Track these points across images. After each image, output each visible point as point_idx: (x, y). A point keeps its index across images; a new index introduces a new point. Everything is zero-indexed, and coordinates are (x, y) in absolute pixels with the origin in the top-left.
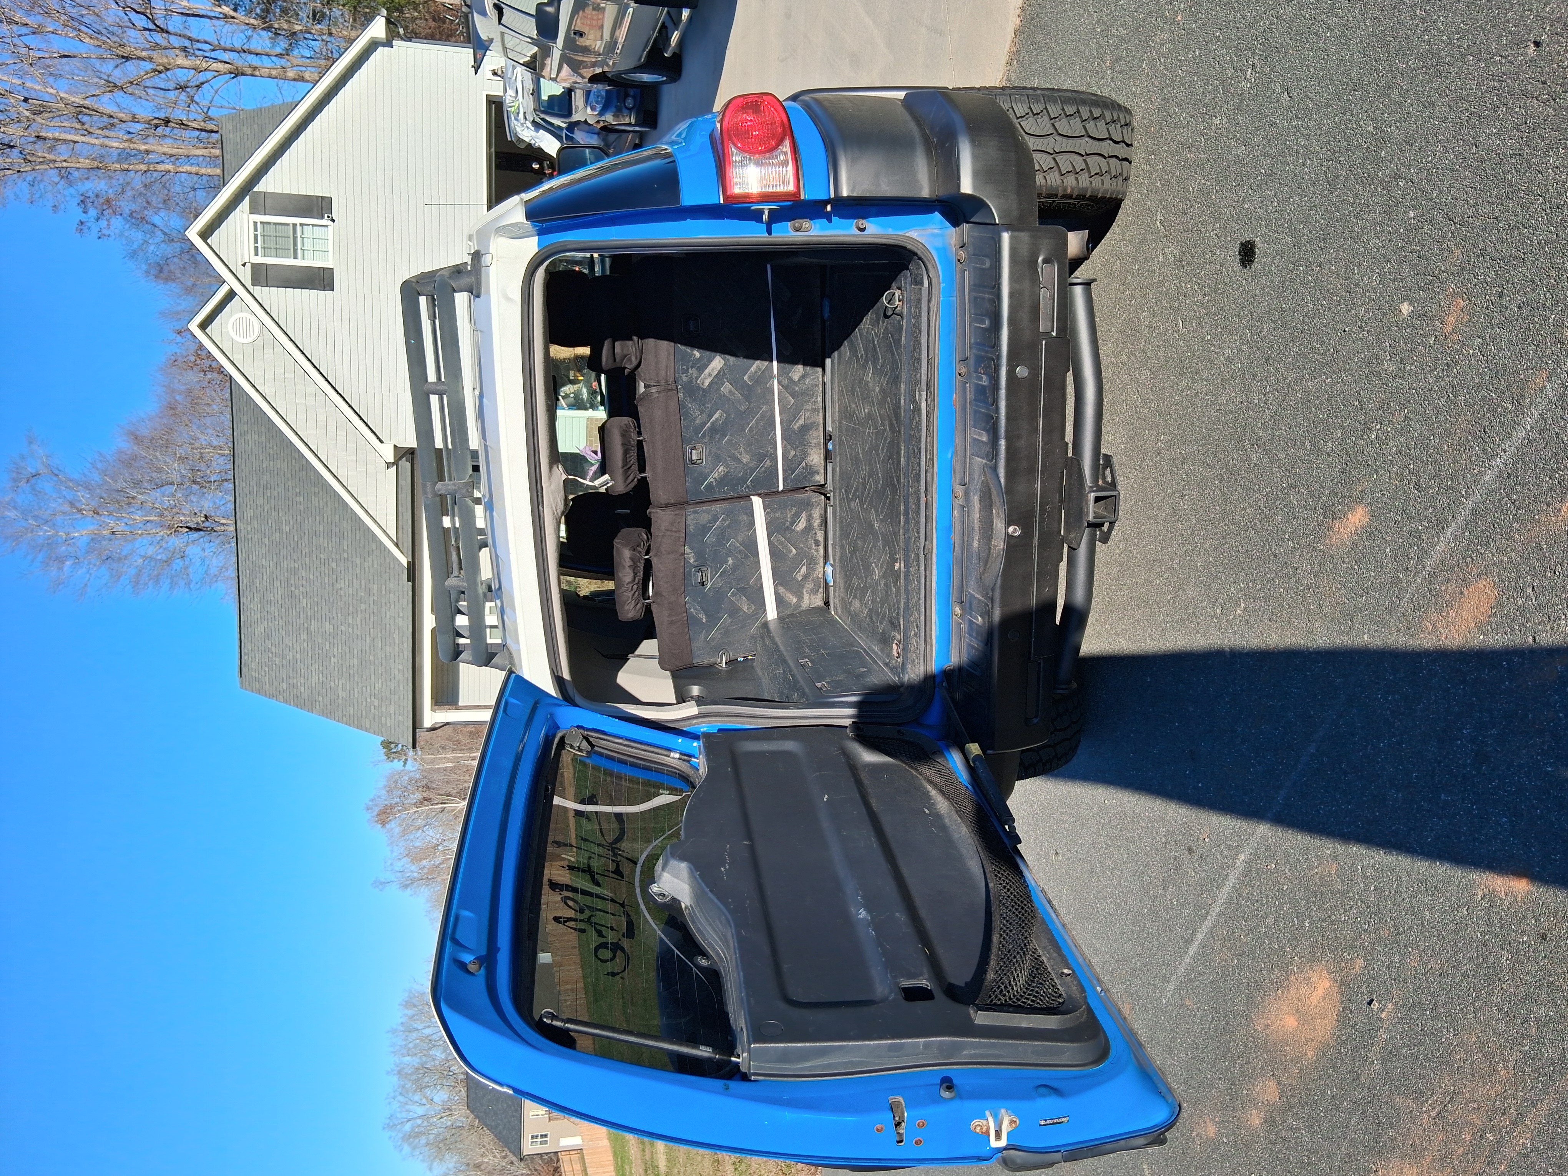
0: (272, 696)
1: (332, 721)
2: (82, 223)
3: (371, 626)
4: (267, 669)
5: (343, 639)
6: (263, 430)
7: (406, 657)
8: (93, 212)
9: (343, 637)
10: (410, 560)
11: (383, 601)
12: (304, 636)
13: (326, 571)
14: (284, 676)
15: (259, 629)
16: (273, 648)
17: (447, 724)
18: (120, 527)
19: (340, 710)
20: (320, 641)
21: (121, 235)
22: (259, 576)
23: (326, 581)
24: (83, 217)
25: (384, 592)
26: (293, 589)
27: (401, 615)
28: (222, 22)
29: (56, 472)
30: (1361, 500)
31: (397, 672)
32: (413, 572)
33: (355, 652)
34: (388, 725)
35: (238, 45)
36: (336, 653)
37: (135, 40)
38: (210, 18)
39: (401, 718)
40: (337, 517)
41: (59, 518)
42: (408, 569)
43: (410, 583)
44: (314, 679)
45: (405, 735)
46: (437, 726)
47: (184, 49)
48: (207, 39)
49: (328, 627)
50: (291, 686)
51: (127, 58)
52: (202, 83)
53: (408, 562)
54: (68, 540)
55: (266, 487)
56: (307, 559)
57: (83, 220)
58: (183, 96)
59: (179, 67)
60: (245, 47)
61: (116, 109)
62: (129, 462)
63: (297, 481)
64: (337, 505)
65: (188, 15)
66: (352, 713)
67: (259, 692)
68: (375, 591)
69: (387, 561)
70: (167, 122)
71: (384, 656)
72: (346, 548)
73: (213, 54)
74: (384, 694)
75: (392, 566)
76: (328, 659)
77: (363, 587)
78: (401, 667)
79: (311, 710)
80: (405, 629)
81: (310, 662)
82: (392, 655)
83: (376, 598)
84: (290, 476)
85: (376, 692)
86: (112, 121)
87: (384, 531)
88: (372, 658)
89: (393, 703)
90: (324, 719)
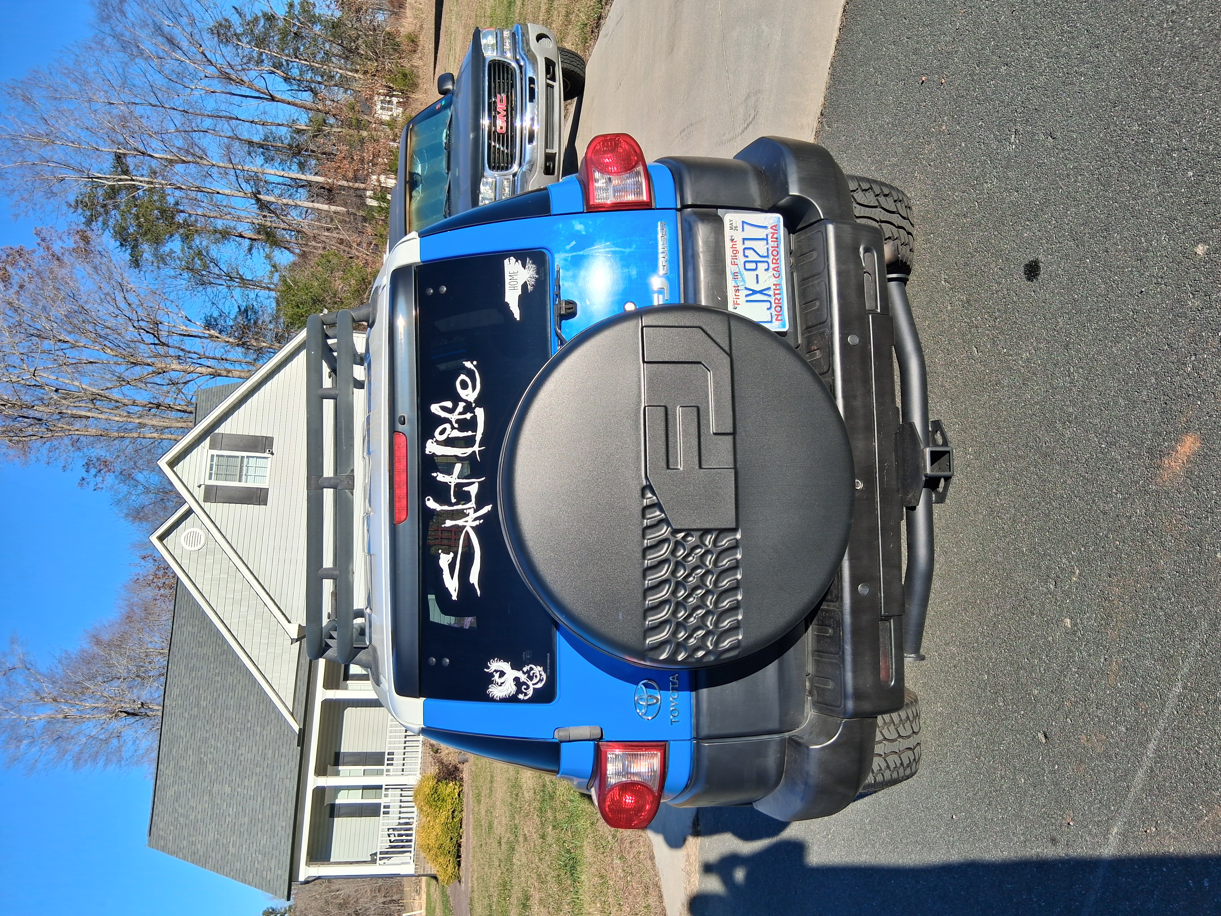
0: (172, 853)
1: (221, 876)
2: (83, 479)
3: (263, 788)
4: (172, 828)
5: (238, 801)
6: (197, 623)
7: (289, 815)
8: (93, 471)
9: (238, 798)
10: (302, 727)
11: (275, 764)
12: (206, 798)
13: (232, 740)
14: (186, 835)
15: (171, 792)
16: (180, 809)
17: (319, 878)
18: (73, 712)
19: (229, 865)
20: (219, 802)
21: (112, 487)
22: (176, 745)
23: (231, 748)
24: (85, 475)
25: (276, 757)
26: (202, 756)
27: (289, 777)
28: (208, 341)
29: (29, 666)
30: (1187, 430)
31: (280, 828)
32: (303, 738)
33: (247, 811)
34: (268, 879)
35: (218, 355)
36: (231, 813)
37: (144, 352)
38: (200, 337)
39: (279, 872)
40: (246, 692)
41: (24, 705)
42: (299, 735)
43: (299, 748)
44: (210, 837)
45: (282, 888)
46: (310, 879)
47: (179, 357)
48: (196, 351)
49: (227, 789)
50: (190, 844)
51: (135, 364)
52: (189, 381)
53: (300, 729)
54: (29, 723)
55: (192, 670)
56: (217, 730)
57: (85, 476)
58: (174, 388)
59: (173, 370)
60: (224, 357)
61: (121, 397)
62: (88, 660)
63: (218, 663)
64: (247, 683)
65: (185, 335)
66: (238, 868)
67: (163, 849)
68: (270, 756)
69: (283, 729)
70: (158, 406)
71: (271, 815)
72: (250, 719)
73: (199, 361)
74: (267, 849)
75: (286, 733)
76: (224, 818)
77: (260, 752)
78: (284, 824)
79: (204, 865)
80: (291, 789)
81: (209, 821)
82: (278, 814)
83: (269, 762)
84: (213, 660)
85: (261, 848)
86: (118, 404)
87: (283, 703)
88: (260, 817)
89: (274, 858)
90: (215, 873)
